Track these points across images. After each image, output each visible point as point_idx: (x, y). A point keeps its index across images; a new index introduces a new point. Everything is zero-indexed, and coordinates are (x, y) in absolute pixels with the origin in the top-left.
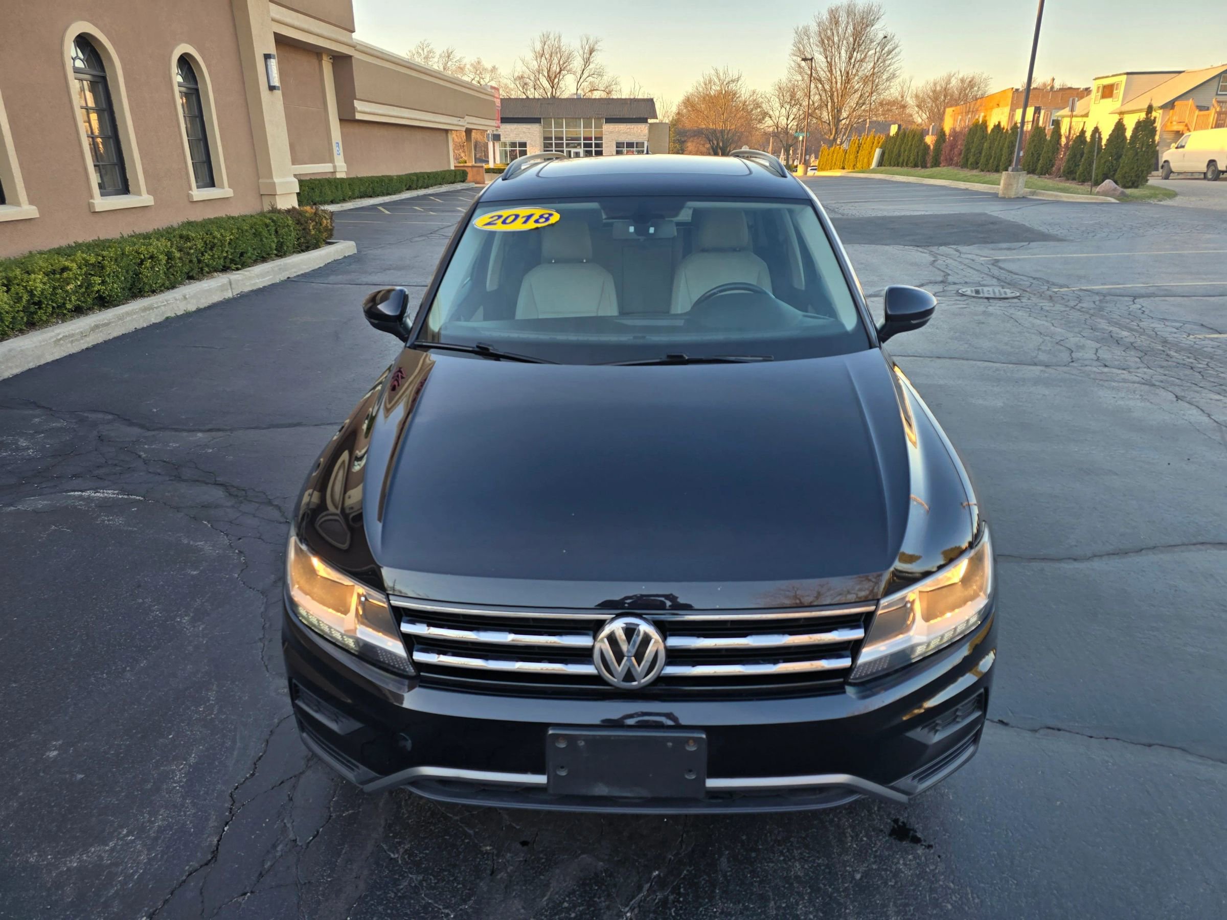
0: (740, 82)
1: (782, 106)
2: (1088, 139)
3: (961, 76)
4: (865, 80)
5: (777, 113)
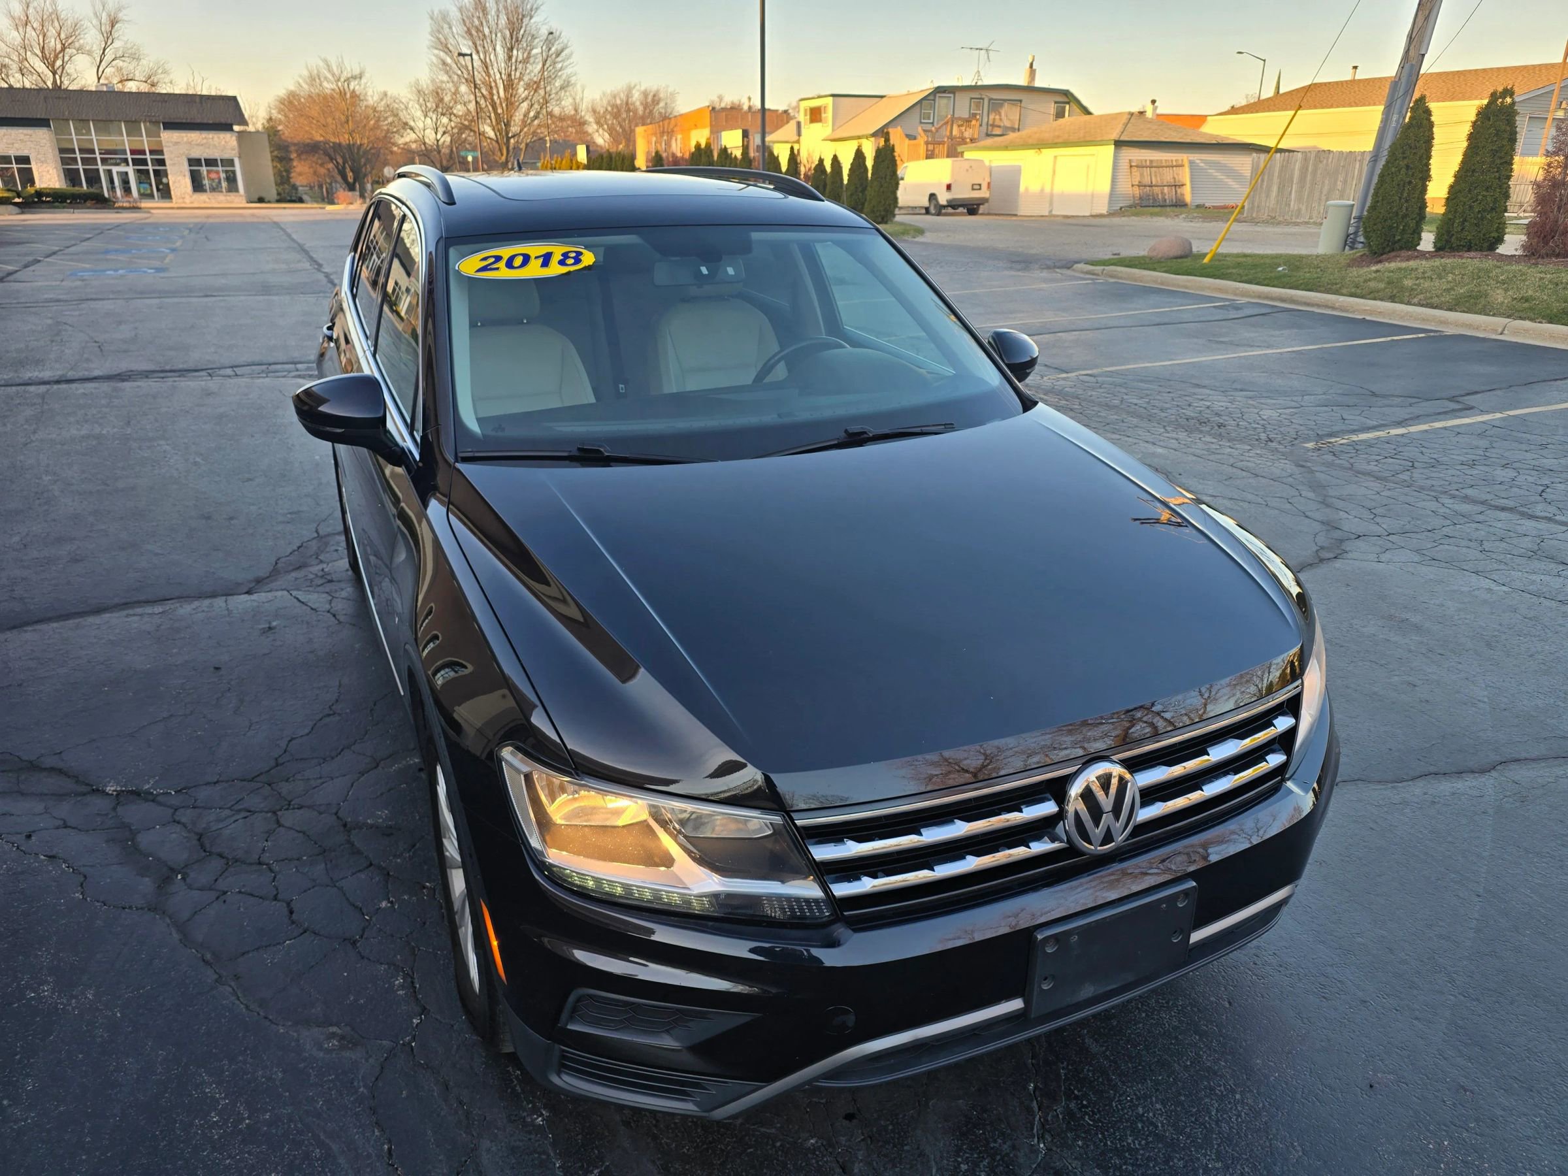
0: (364, 81)
1: (426, 116)
2: (828, 169)
3: (643, 88)
4: (534, 86)
5: (421, 125)
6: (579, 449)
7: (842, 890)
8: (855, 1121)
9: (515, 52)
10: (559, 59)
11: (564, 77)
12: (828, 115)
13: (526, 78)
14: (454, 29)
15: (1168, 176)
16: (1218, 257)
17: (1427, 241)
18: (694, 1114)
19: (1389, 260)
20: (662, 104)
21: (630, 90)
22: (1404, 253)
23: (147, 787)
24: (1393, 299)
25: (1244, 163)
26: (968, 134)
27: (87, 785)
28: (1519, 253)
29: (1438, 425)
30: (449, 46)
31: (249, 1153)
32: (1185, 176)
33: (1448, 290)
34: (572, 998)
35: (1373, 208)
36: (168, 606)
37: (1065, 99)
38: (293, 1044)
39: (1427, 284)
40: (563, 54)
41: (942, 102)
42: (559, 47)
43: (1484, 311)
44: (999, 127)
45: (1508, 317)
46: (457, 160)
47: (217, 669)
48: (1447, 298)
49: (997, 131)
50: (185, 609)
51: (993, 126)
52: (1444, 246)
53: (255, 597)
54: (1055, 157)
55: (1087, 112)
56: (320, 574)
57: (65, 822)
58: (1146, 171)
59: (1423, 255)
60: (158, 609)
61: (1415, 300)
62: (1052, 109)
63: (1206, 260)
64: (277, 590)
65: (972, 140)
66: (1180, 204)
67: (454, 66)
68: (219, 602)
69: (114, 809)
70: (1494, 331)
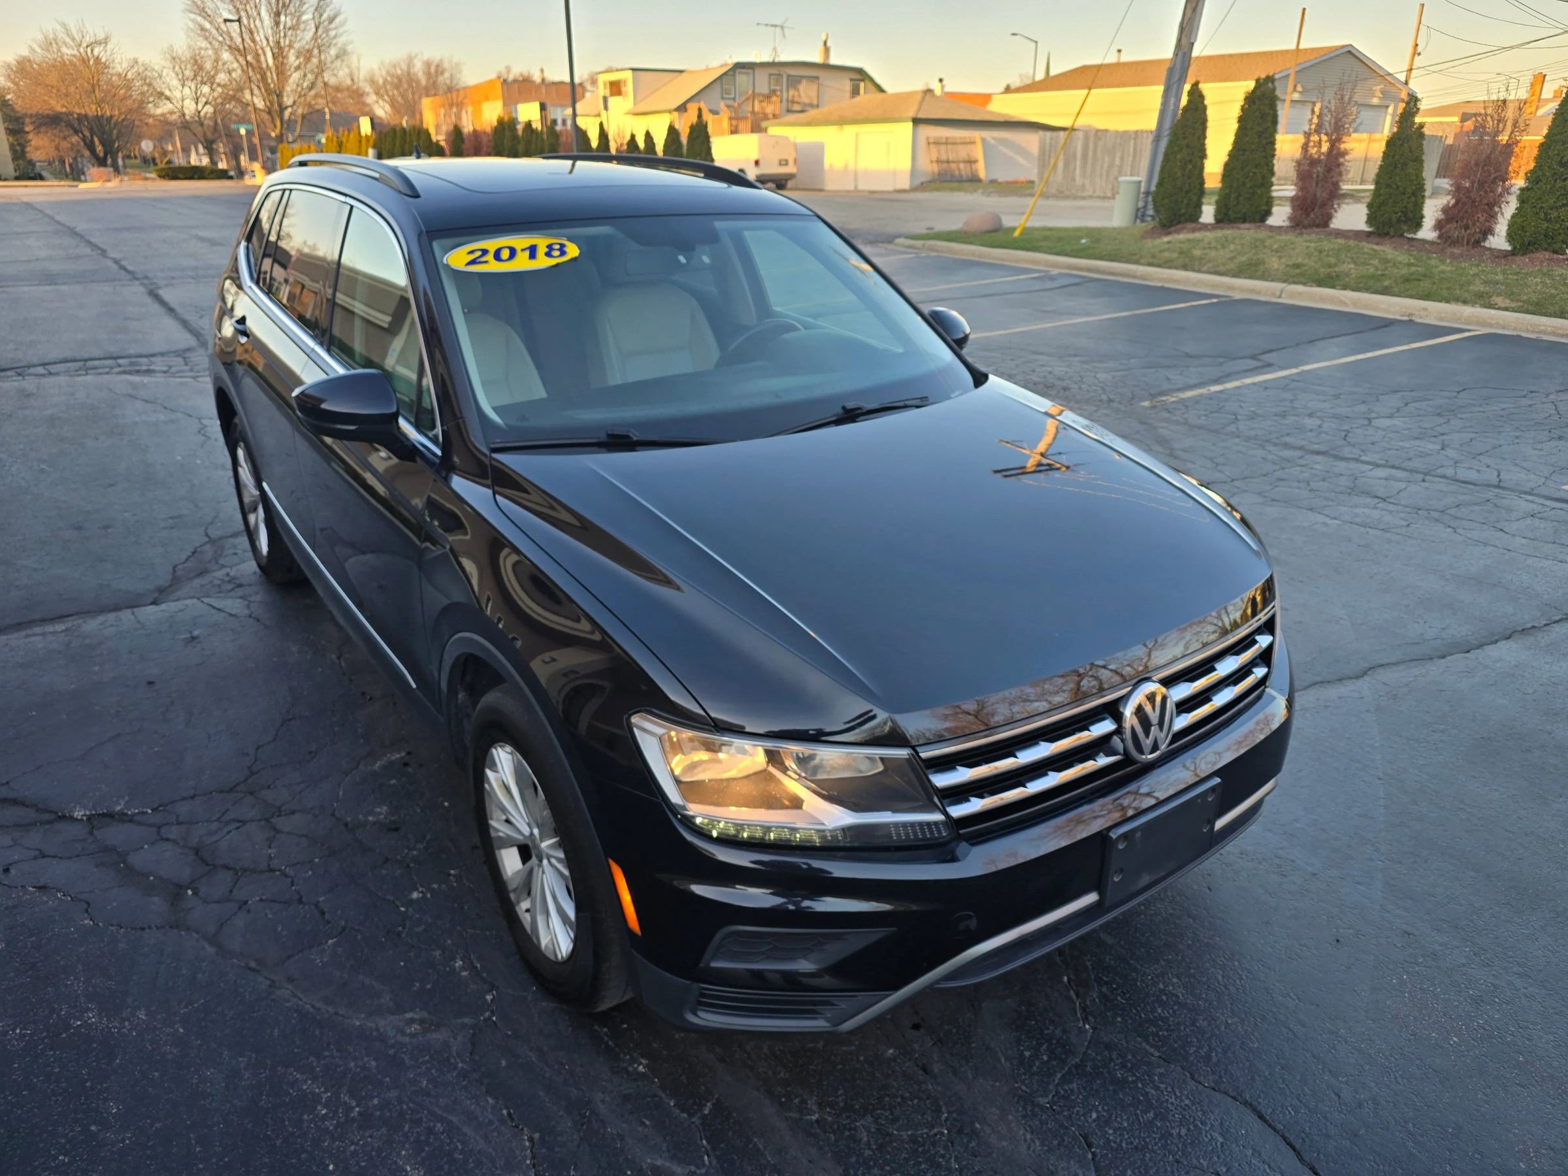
0: (109, 47)
1: (183, 86)
2: (641, 144)
3: (425, 58)
4: (307, 55)
5: (179, 95)
6: (609, 435)
7: (958, 811)
8: (922, 1030)
9: (283, 18)
10: (332, 26)
11: (339, 45)
12: (629, 88)
13: (297, 45)
15: (963, 152)
16: (1027, 231)
17: (1208, 213)
18: (827, 1029)
19: (1178, 232)
20: (447, 75)
21: (410, 61)
22: (1190, 225)
23: (119, 808)
24: (1185, 267)
25: (1031, 141)
26: (770, 109)
27: (51, 812)
28: (1287, 224)
29: (1248, 381)
30: (207, 9)
31: (371, 1136)
32: (978, 153)
33: (1232, 259)
34: (718, 937)
35: (1160, 184)
36: (69, 623)
37: (857, 76)
38: (375, 1033)
39: (1213, 254)
40: (337, 21)
41: (742, 79)
42: (332, 14)
43: (1264, 277)
44: (798, 103)
45: (1285, 281)
46: (223, 133)
47: (151, 683)
48: (1232, 266)
49: (796, 107)
50: (91, 625)
51: (793, 102)
52: (1224, 217)
53: (163, 606)
54: (857, 135)
55: (880, 89)
56: (227, 579)
57: (40, 851)
58: (943, 148)
59: (1205, 227)
60: (60, 627)
61: (1205, 268)
62: (847, 86)
63: (1017, 234)
64: (185, 599)
65: (775, 116)
66: (974, 180)
67: (214, 31)
68: (126, 615)
69: (91, 833)
70: (1273, 295)
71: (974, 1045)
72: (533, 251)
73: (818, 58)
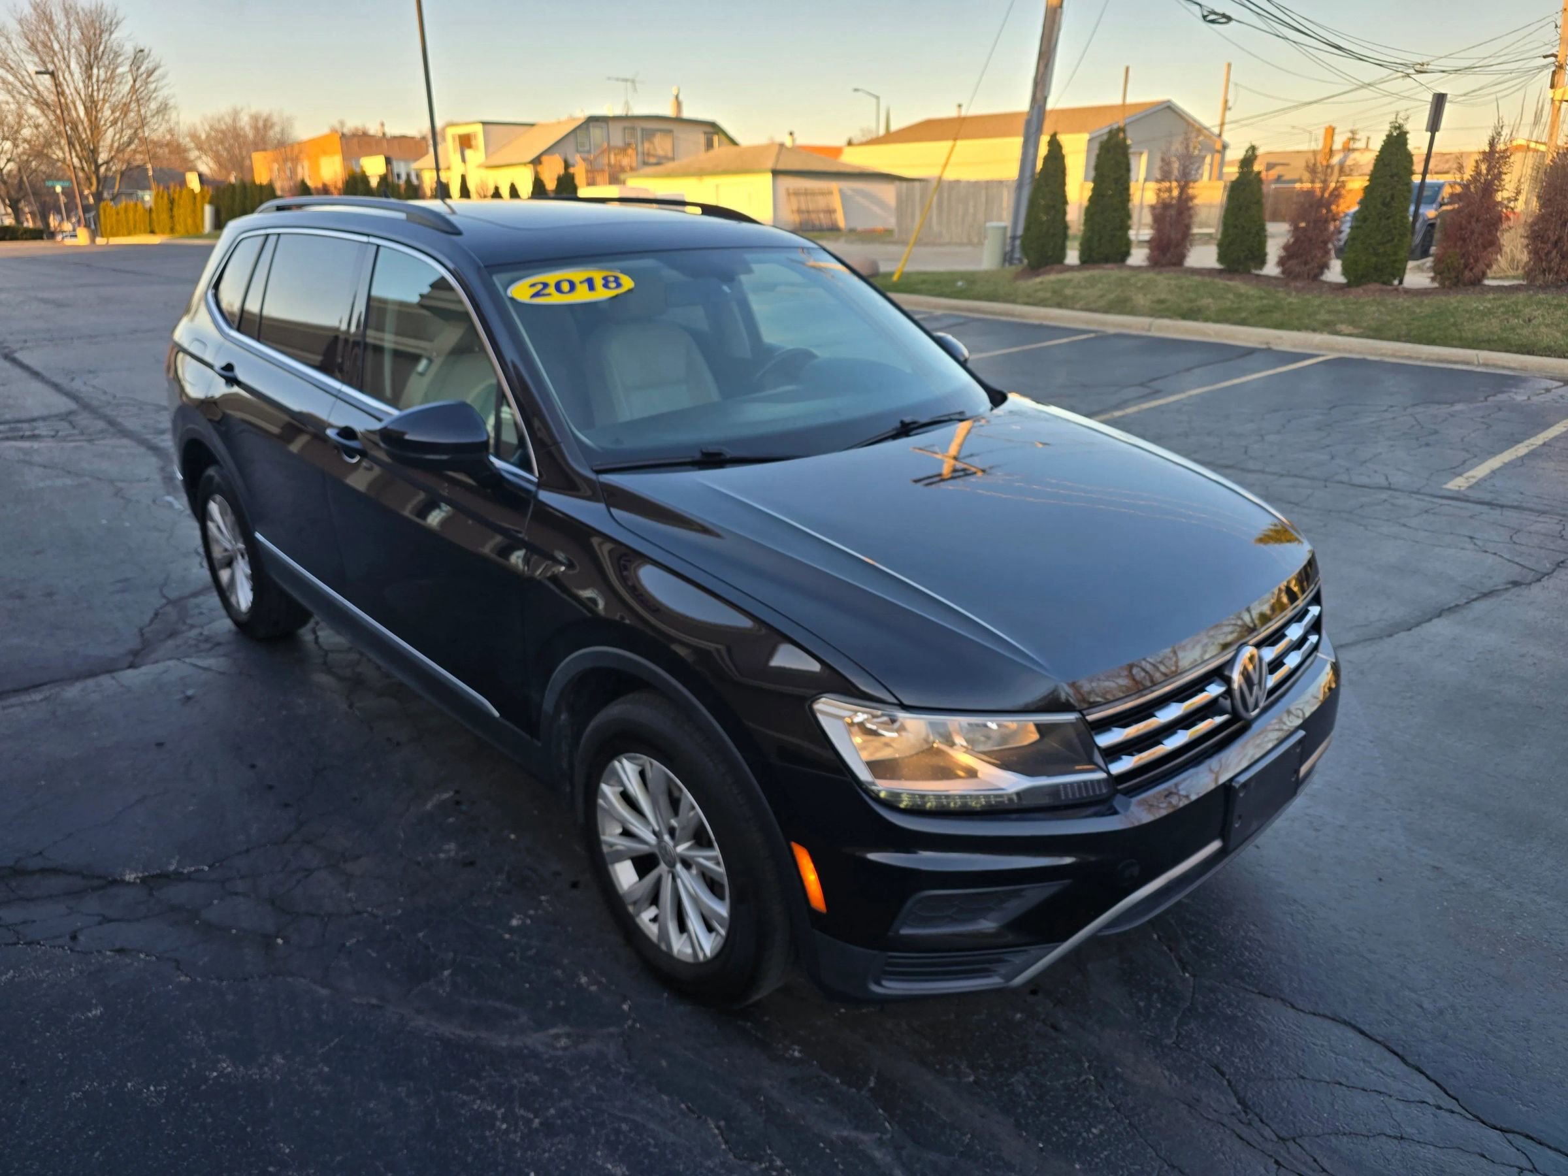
3: (252, 112)
4: (124, 108)
6: (702, 453)
7: (1117, 768)
9: (95, 71)
10: (152, 79)
11: (160, 99)
12: (480, 141)
13: (113, 99)
14: (14, 43)
15: (821, 202)
16: (905, 275)
17: (1072, 256)
19: (1048, 272)
20: (277, 129)
21: (235, 114)
22: (1058, 267)
23: (172, 868)
24: (1059, 305)
25: (888, 193)
26: (625, 161)
27: (99, 877)
28: (1145, 263)
29: (1145, 406)
30: (9, 62)
31: (560, 1143)
32: (836, 203)
33: (1101, 296)
34: (910, 903)
35: (1027, 229)
36: (46, 692)
37: (709, 129)
38: (525, 1051)
39: (1083, 292)
40: (157, 73)
41: (596, 133)
42: (151, 66)
43: (1133, 312)
44: (654, 156)
45: (1152, 316)
46: (29, 190)
47: (160, 745)
48: (1102, 303)
49: (652, 160)
50: (72, 692)
51: (649, 154)
52: (1088, 259)
53: (143, 669)
54: (717, 186)
55: (733, 142)
56: (201, 638)
57: (104, 916)
58: (802, 199)
59: (1071, 268)
60: (37, 696)
61: (1078, 306)
62: (702, 139)
63: (895, 278)
64: (164, 660)
65: (632, 169)
66: (834, 229)
67: (19, 85)
68: (105, 680)
69: (151, 895)
70: (1143, 329)
71: (1091, 1002)
72: (590, 283)
73: (669, 111)
